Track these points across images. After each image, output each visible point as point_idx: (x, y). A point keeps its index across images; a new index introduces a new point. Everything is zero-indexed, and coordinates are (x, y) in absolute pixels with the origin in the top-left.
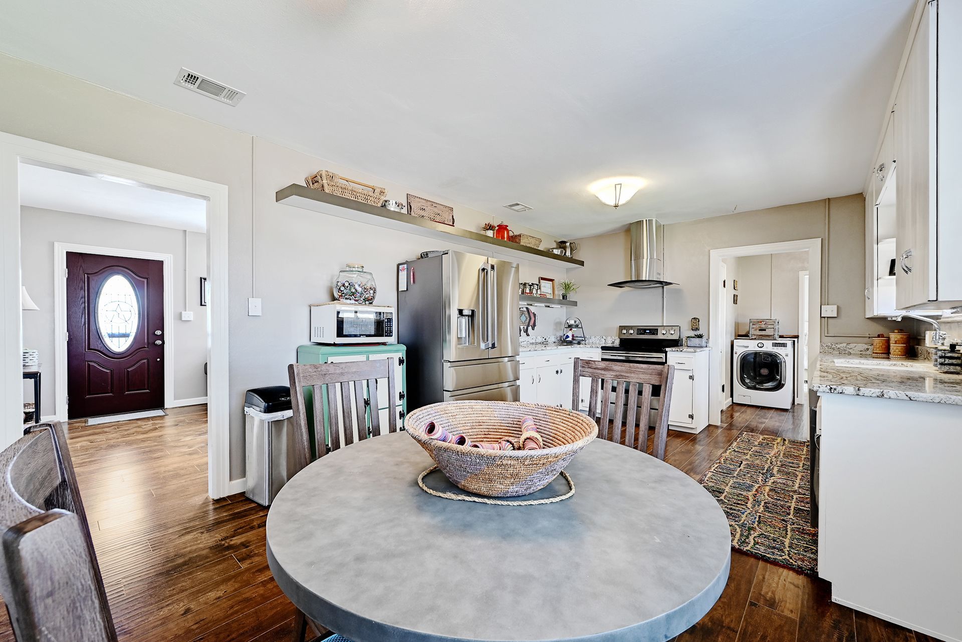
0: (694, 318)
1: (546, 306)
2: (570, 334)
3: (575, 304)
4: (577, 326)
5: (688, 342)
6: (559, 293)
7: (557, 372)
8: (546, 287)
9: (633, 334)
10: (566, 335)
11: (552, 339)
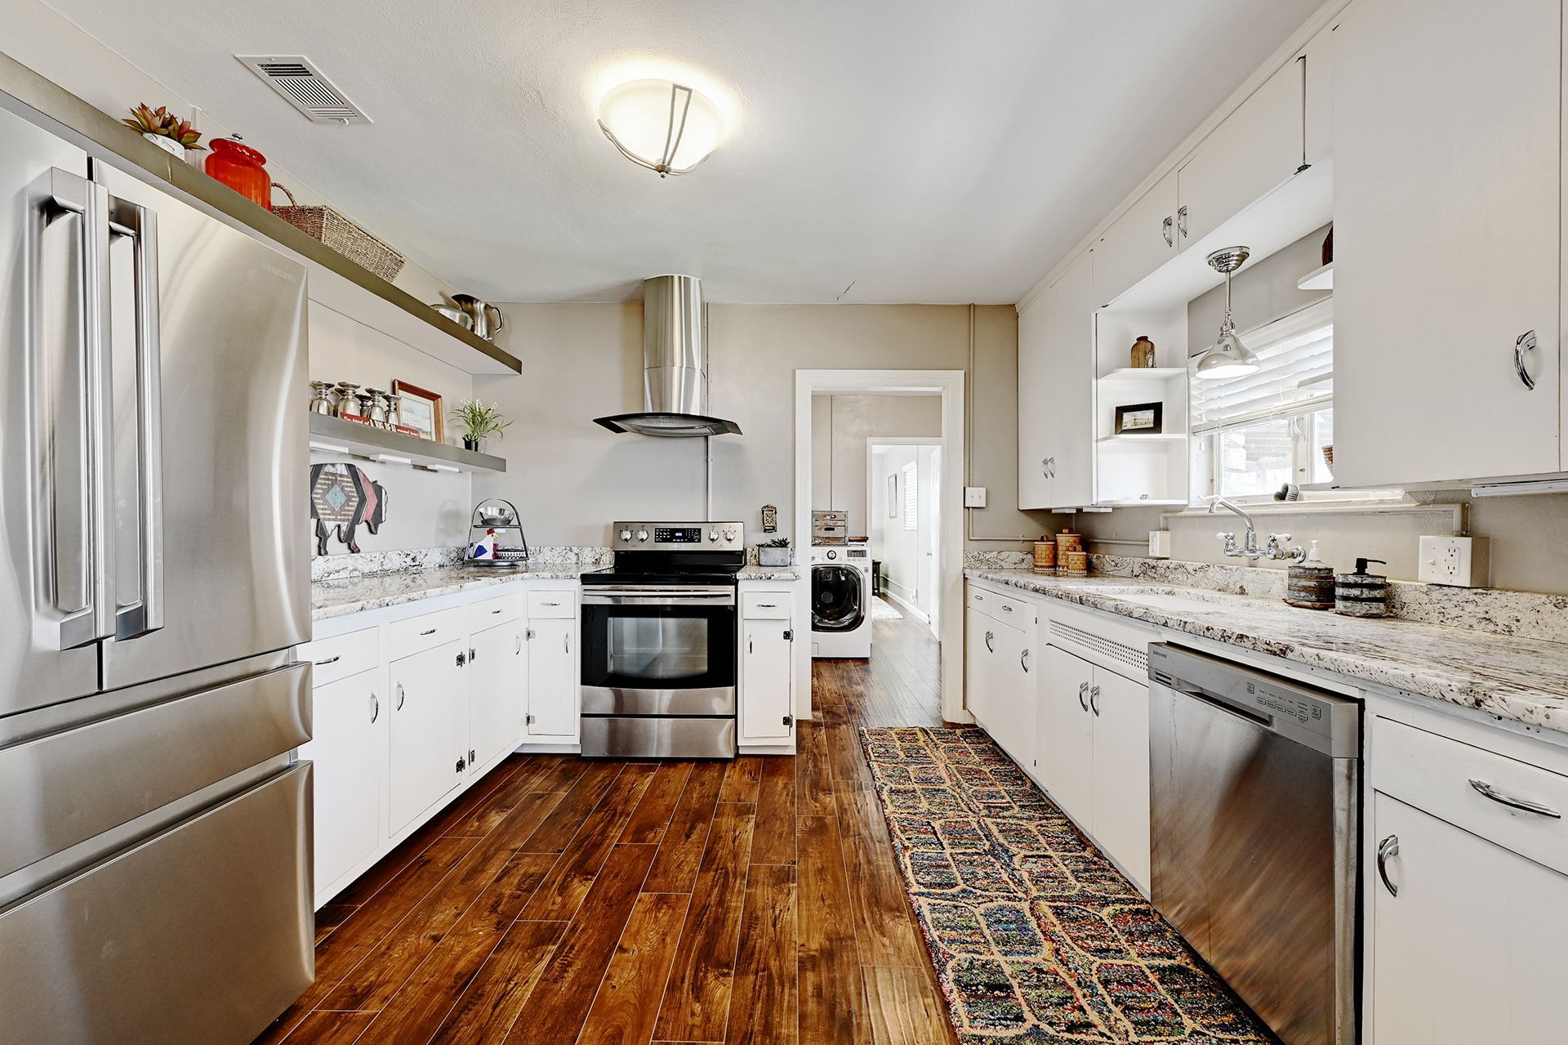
0: (767, 506)
1: (415, 467)
2: (488, 543)
3: (500, 464)
4: (507, 523)
5: (762, 557)
6: (455, 435)
7: (461, 659)
8: (415, 413)
9: (646, 542)
10: (476, 546)
11: (436, 557)
